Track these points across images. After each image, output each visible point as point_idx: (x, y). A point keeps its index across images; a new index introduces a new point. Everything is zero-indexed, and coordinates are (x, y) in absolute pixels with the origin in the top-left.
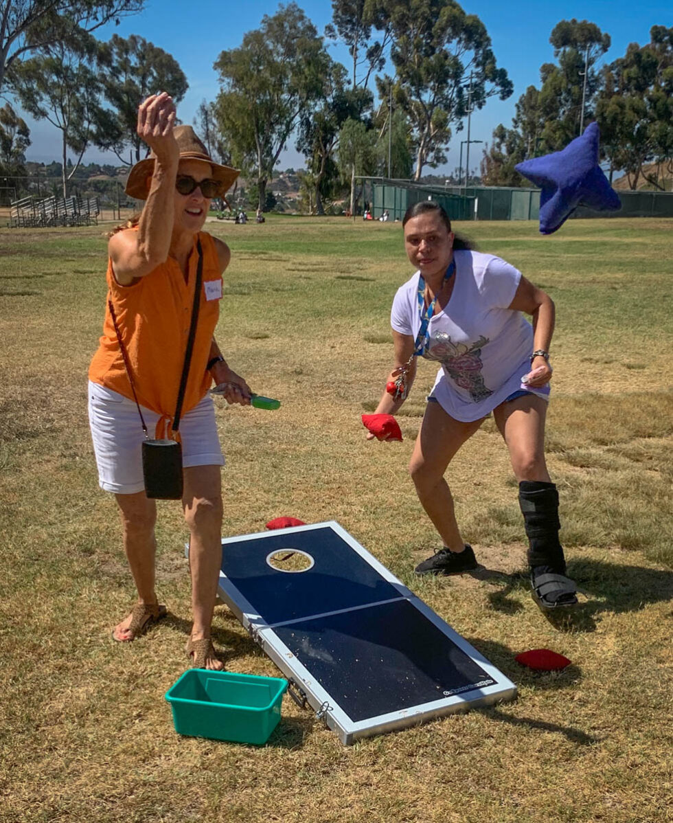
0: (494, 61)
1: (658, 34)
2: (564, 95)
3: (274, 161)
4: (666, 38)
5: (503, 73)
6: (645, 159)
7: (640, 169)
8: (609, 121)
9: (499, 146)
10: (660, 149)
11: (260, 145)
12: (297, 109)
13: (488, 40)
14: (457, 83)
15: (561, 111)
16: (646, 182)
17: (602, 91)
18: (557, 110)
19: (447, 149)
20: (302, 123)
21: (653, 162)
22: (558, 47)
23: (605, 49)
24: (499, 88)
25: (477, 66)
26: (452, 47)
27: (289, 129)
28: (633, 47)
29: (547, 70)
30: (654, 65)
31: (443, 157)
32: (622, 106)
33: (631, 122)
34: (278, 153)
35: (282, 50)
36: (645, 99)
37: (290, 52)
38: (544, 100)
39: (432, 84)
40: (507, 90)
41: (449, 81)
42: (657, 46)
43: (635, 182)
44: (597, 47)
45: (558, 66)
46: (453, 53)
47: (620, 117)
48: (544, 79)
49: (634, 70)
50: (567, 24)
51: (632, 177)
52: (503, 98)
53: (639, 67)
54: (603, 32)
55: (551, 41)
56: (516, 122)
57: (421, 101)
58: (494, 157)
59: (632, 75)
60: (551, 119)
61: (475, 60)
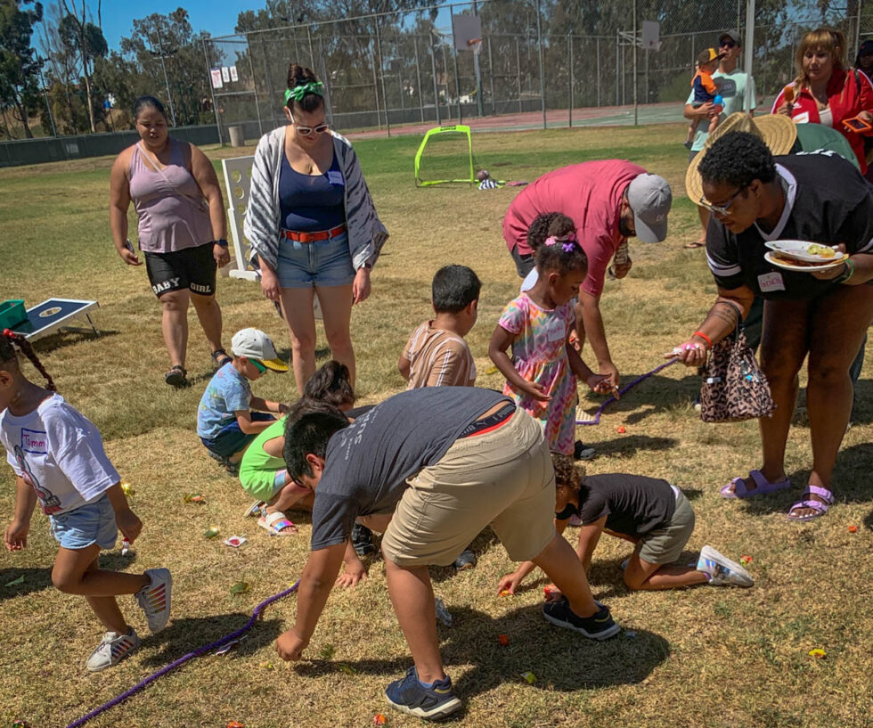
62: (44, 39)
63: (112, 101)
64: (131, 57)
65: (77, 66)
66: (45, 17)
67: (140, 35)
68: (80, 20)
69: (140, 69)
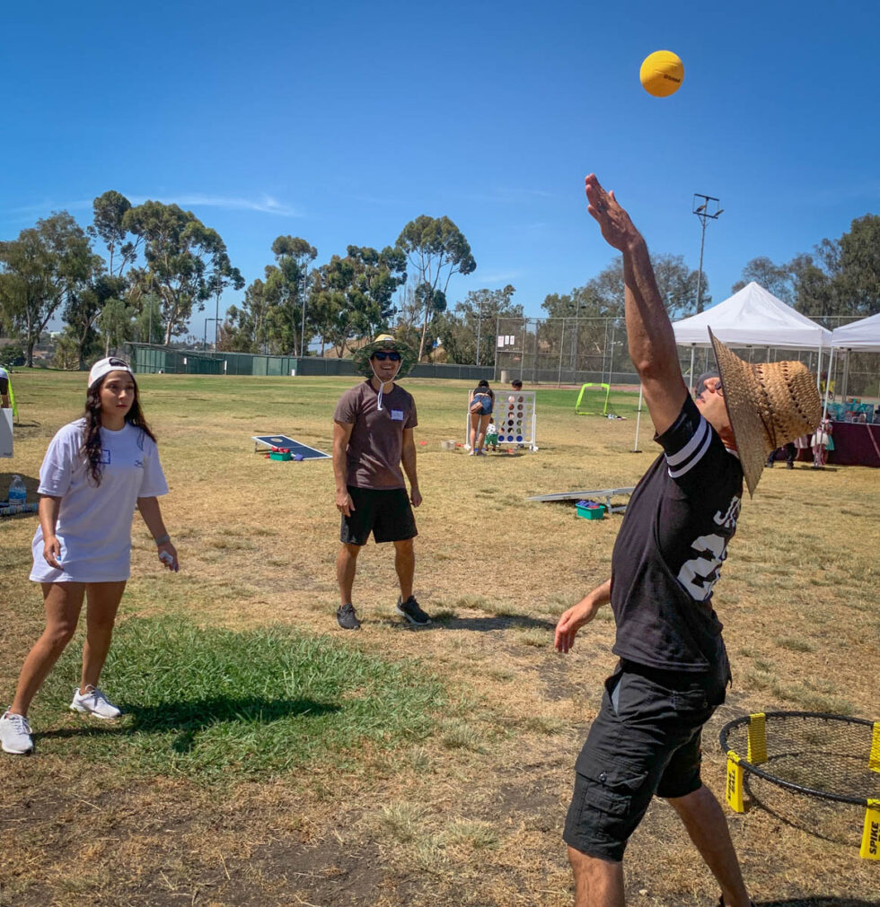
0: (228, 262)
1: (352, 251)
2: (283, 288)
3: (41, 327)
4: (359, 254)
5: (236, 271)
6: (348, 336)
7: (345, 343)
8: (319, 308)
9: (231, 321)
10: (359, 330)
11: (30, 315)
12: (64, 288)
13: (224, 247)
14: (199, 276)
15: (282, 299)
16: (349, 353)
17: (312, 287)
18: (279, 298)
19: (188, 323)
20: (69, 300)
21: (354, 338)
22: (278, 254)
23: (313, 257)
24: (233, 282)
25: (216, 264)
26: (195, 250)
27: (57, 303)
28: (335, 258)
29: (270, 269)
30: (351, 272)
31: (185, 328)
32: (328, 299)
33: (336, 310)
34: (46, 321)
35: (53, 244)
36: (346, 295)
37: (59, 246)
38: (268, 290)
39: (179, 275)
40: (239, 282)
41: (193, 274)
42: (352, 259)
43: (342, 352)
44: (307, 256)
45: (279, 267)
46: (196, 254)
47: (327, 307)
48: (268, 276)
49: (336, 275)
50: (285, 238)
51: (339, 348)
52: (236, 289)
53: (340, 273)
54: (311, 246)
55: (272, 249)
56: (245, 304)
57: (170, 287)
58: (227, 330)
59: (335, 277)
60: (274, 305)
61: (213, 260)
62: (403, 295)
63: (439, 342)
64: (461, 315)
65: (421, 316)
66: (407, 282)
67: (471, 302)
68: (433, 286)
69: (465, 323)
